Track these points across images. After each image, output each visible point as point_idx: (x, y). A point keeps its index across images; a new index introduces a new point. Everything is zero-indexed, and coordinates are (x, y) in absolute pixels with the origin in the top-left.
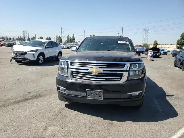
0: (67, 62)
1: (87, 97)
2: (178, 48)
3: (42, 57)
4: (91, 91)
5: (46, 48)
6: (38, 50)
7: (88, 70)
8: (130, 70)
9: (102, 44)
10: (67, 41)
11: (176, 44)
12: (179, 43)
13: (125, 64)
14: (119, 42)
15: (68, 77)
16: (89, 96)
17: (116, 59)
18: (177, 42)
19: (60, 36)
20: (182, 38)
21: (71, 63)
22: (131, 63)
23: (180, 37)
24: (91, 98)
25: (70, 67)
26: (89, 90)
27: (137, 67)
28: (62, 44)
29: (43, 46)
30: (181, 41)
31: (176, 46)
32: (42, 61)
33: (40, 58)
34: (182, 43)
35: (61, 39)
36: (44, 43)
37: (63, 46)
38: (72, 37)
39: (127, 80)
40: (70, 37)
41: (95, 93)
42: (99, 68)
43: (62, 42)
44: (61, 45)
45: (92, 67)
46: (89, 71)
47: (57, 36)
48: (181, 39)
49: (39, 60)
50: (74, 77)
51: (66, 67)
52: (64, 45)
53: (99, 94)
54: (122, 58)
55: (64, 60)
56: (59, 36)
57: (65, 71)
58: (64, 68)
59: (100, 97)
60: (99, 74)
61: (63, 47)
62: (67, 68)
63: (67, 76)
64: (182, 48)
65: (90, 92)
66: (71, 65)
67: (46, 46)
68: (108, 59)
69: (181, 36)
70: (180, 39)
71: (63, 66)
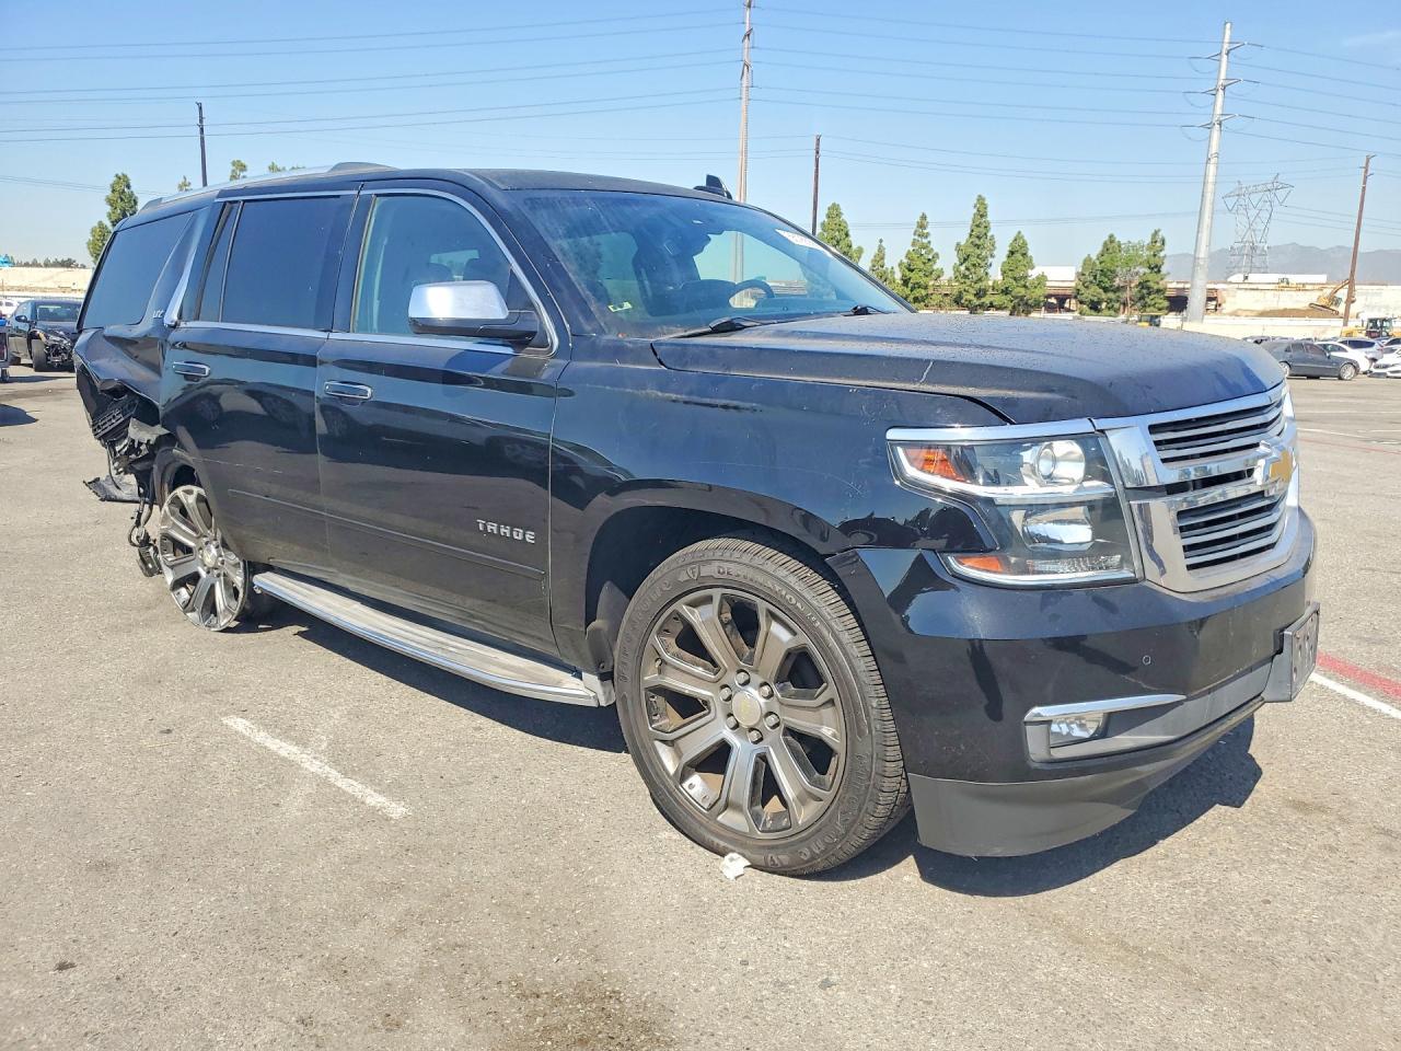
20: (124, 217)
23: (108, 209)
25: (1165, 472)
45: (1257, 445)
48: (114, 223)
62: (1126, 495)
69: (110, 202)
70: (108, 223)
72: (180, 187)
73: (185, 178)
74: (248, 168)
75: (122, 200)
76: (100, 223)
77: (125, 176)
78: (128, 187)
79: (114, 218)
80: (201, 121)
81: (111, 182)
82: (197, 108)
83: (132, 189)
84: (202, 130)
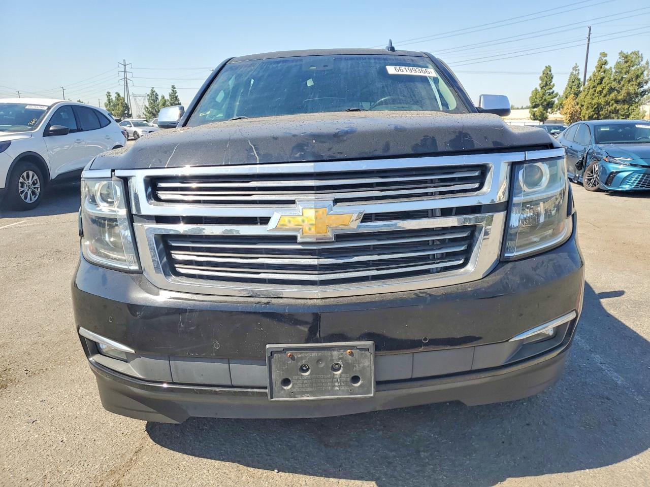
0: (125, 180)
1: (276, 388)
2: (535, 118)
3: (31, 173)
4: (298, 355)
5: (47, 133)
6: (8, 144)
7: (265, 221)
8: (516, 200)
9: (310, 83)
10: (150, 113)
11: (529, 104)
12: (538, 102)
13: (483, 170)
14: (391, 70)
15: (140, 272)
16: (286, 382)
17: (434, 140)
18: (531, 98)
19: (122, 95)
20: (546, 85)
21: (153, 184)
22: (518, 157)
23: (540, 82)
24: (303, 393)
25: (148, 208)
26: (285, 350)
27: (545, 180)
28: (129, 123)
29: (34, 127)
30: (544, 94)
31: (528, 110)
32: (33, 193)
33: (21, 180)
34: (545, 100)
35: (127, 107)
36: (39, 114)
37: (134, 129)
38: (167, 97)
39: (501, 262)
40: (160, 98)
41: (322, 365)
42: (336, 201)
43: (130, 116)
44: (127, 128)
45: (293, 202)
46: (272, 224)
47: (109, 95)
48: (542, 88)
49: (20, 189)
50: (178, 274)
51: (123, 212)
52: (137, 125)
53: (348, 366)
54: (466, 135)
55: (107, 173)
56: (118, 95)
57: (118, 236)
58: (112, 222)
59: (355, 379)
60: (340, 237)
61: (135, 133)
62: (131, 218)
63: (135, 267)
64: (546, 118)
65: (292, 357)
66: (149, 197)
67: (49, 125)
68: (387, 147)
69: (541, 79)
70: (539, 88)
71: (104, 209)
72: (573, 69)
73: (576, 64)
74: (608, 56)
75: (546, 77)
76: (536, 89)
77: (549, 66)
78: (550, 71)
79: (542, 86)
80: (589, 35)
81: (543, 70)
82: (589, 29)
83: (552, 72)
84: (589, 40)
